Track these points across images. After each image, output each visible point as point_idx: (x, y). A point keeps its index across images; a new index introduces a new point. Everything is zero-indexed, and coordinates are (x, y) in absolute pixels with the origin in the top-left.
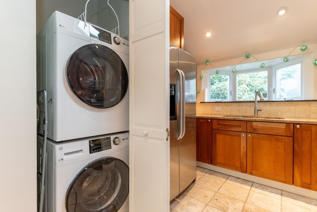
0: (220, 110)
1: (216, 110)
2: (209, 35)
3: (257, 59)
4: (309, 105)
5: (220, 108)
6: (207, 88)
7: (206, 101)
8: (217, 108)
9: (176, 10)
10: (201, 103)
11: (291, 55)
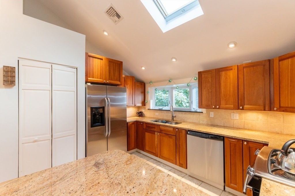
0: (158, 115)
1: (156, 115)
2: (143, 68)
3: (175, 83)
4: (199, 115)
5: (158, 114)
6: (152, 99)
7: (151, 108)
8: (156, 113)
9: (114, 59)
10: (148, 109)
11: (191, 82)
